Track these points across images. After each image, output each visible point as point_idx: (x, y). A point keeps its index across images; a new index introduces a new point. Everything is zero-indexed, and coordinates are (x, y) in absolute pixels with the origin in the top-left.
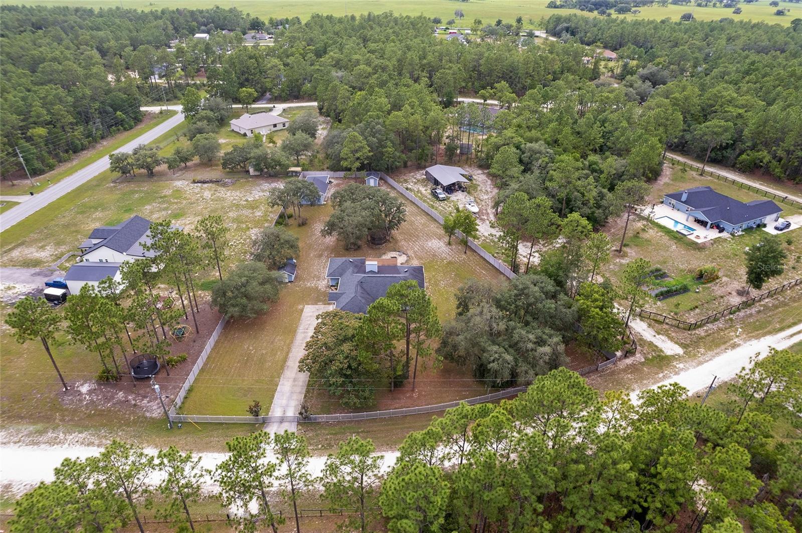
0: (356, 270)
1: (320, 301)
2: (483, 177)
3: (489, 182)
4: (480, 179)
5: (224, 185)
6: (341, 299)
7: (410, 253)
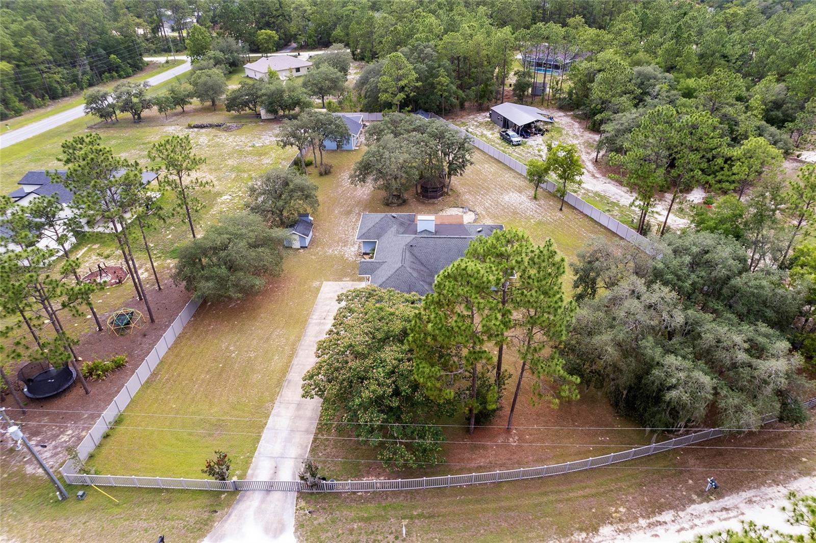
0: (402, 230)
1: (345, 276)
2: (568, 120)
3: (577, 125)
4: (563, 122)
5: (227, 129)
6: (378, 272)
7: (479, 209)
